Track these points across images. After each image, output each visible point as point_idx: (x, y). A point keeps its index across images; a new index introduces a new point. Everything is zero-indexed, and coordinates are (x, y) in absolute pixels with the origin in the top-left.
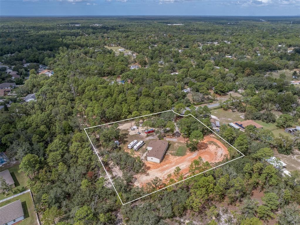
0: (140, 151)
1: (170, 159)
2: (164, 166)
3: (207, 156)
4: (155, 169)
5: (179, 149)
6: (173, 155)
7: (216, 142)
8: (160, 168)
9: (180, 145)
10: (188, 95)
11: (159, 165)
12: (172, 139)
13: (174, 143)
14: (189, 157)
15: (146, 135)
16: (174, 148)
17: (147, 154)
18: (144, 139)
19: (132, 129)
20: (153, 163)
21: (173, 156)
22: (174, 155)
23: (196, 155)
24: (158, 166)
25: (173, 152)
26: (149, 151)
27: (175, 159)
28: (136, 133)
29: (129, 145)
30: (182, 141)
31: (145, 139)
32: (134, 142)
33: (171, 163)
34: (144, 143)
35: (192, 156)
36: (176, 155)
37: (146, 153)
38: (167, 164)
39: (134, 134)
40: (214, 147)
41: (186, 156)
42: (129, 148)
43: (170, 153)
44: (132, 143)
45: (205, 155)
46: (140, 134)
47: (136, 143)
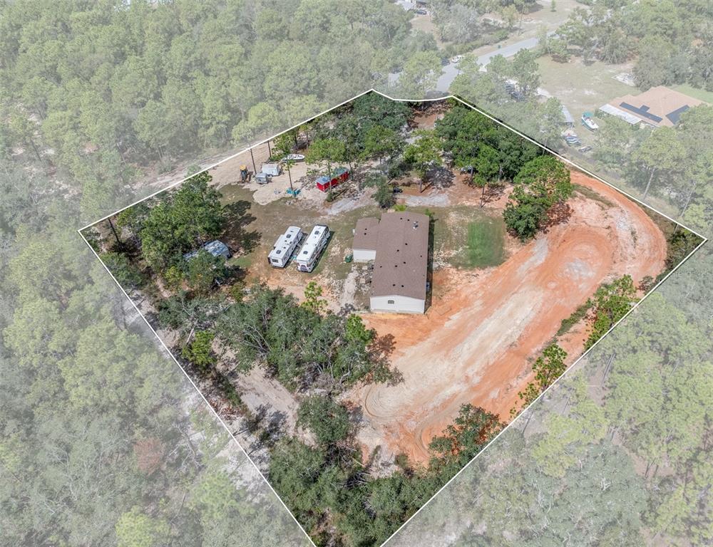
0: (326, 271)
1: (456, 284)
2: (447, 324)
3: (585, 247)
4: (413, 344)
5: (471, 236)
6: (459, 264)
7: (588, 185)
8: (434, 337)
9: (467, 220)
10: (415, 19)
11: (425, 322)
12: (427, 199)
13: (444, 212)
14: (523, 262)
15: (324, 195)
16: (449, 235)
17: (357, 280)
18: (319, 215)
19: (259, 179)
20: (395, 318)
21: (465, 273)
22: (465, 266)
23: (546, 251)
24: (420, 330)
25: (453, 253)
26: (360, 266)
27: (475, 282)
28: (282, 195)
29: (273, 254)
30: (468, 199)
31: (327, 214)
32: (289, 236)
33: (466, 303)
34: (328, 235)
35: (532, 259)
36: (472, 266)
37: (352, 276)
38: (453, 314)
39: (275, 197)
40: (591, 206)
41: (510, 262)
42: (274, 264)
43: (447, 260)
44: (283, 244)
45: (577, 248)
46: (298, 196)
47: (301, 240)
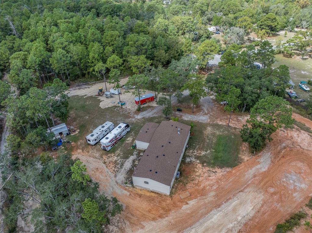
0: (118, 152)
1: (199, 176)
2: (184, 207)
3: (300, 164)
4: (154, 219)
5: (218, 144)
6: (205, 162)
7: (303, 122)
8: (171, 218)
9: (218, 133)
10: (213, 36)
11: (168, 202)
12: (196, 117)
13: (203, 126)
14: (251, 168)
15: (136, 107)
16: (204, 141)
17: (134, 161)
18: (130, 117)
19: (107, 95)
20: (148, 194)
21: (207, 169)
22: (209, 164)
23: (269, 162)
24: (163, 209)
25: (203, 153)
26: (140, 151)
27: (213, 177)
28: (115, 104)
29: (89, 137)
30: (221, 120)
31: (134, 117)
32: (103, 127)
33: (203, 193)
34: (128, 130)
35: (258, 166)
36: (214, 165)
37: (132, 158)
38: (191, 199)
39: (110, 105)
40: (305, 136)
41: (242, 166)
42: (89, 142)
43: (197, 158)
44: (97, 132)
45: (293, 164)
46: (124, 107)
47: (109, 130)
